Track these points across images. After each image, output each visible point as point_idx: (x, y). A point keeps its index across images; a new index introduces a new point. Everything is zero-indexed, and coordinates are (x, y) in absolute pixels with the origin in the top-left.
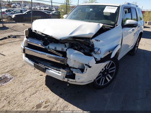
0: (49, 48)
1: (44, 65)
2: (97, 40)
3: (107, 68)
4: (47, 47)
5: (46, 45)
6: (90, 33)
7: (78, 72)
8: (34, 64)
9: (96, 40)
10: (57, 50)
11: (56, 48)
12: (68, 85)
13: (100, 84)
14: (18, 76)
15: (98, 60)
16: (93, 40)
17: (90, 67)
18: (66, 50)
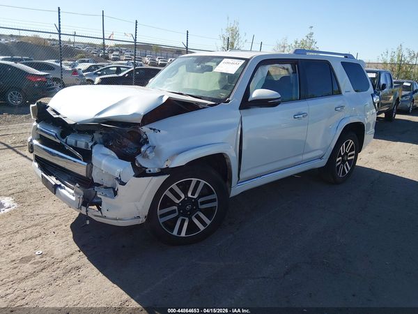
0: (66, 143)
1: (57, 179)
2: (154, 130)
3: (193, 194)
4: (64, 140)
5: (63, 138)
6: (134, 114)
7: (106, 196)
8: (42, 176)
9: (151, 129)
10: (78, 146)
11: (76, 142)
12: (88, 222)
13: (175, 233)
14: (26, 204)
15: (150, 171)
16: (145, 129)
17: (123, 184)
18: (92, 147)
